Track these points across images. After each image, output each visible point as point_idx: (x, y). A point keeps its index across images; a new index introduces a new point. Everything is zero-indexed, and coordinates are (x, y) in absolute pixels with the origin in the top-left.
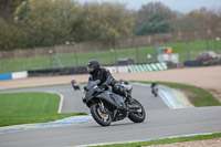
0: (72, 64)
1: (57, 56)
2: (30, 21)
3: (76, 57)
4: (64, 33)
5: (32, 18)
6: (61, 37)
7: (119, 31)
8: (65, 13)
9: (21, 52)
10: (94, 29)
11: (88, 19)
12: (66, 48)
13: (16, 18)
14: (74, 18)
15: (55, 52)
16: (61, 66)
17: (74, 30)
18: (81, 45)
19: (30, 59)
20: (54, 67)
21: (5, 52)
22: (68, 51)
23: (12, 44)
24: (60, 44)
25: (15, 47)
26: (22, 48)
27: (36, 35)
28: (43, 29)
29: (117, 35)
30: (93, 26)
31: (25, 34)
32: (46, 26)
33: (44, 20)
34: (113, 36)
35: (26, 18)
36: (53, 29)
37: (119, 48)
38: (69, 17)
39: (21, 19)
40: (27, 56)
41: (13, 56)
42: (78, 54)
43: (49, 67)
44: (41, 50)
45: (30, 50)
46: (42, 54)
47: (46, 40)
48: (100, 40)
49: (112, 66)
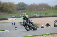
3: (1, 16)
10: (6, 9)
11: (4, 6)
18: (3, 13)
34: (11, 11)
37: (13, 14)
48: (8, 12)
49: (11, 18)
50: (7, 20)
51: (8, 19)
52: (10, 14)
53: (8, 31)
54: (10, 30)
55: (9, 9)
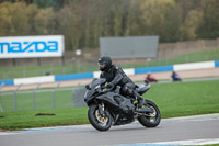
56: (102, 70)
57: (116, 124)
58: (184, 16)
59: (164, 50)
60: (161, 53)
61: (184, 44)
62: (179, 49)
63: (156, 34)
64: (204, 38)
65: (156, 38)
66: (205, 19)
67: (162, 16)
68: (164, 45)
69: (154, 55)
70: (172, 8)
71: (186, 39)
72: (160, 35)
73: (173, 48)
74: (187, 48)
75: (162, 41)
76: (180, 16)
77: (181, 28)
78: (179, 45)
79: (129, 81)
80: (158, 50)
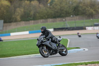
0: (73, 25)
1: (67, 22)
2: (55, 6)
3: (75, 23)
4: (70, 11)
5: (56, 5)
6: (68, 13)
7: (95, 10)
8: (70, 2)
9: (51, 20)
10: (84, 10)
11: (81, 5)
12: (71, 18)
13: (49, 5)
14: (75, 5)
15: (66, 20)
16: (69, 26)
17: (74, 10)
18: (78, 17)
19: (55, 23)
20: (66, 27)
21: (44, 20)
22: (72, 20)
23: (46, 16)
24: (68, 16)
25: (48, 18)
26: (51, 18)
27: (57, 12)
28: (61, 10)
29: (94, 12)
30: (83, 8)
31: (53, 12)
32: (62, 9)
33: (61, 5)
34: (92, 13)
35: (53, 5)
36: (65, 10)
37: (95, 18)
38: (72, 4)
39: (51, 5)
40: (53, 22)
41: (47, 22)
42: (76, 21)
43: (63, 27)
44: (59, 19)
45: (55, 19)
46: (60, 21)
47: (62, 15)
48: (86, 15)
49: (91, 26)
50: (85, 29)
51: (87, 28)
52: (90, 19)
53: (86, 50)
54: (90, 47)
55: (89, 11)
56: (42, 32)
57: (51, 55)
58: (15, 11)
59: (6, 26)
60: (4, 28)
61: (15, 23)
62: (13, 26)
63: (2, 19)
64: (24, 21)
65: (2, 21)
66: (25, 12)
67: (5, 11)
68: (6, 24)
69: (2, 29)
70: (9, 7)
71: (16, 21)
72: (4, 20)
73: (10, 26)
74: (16, 25)
75: (5, 22)
76: (13, 11)
77: (13, 16)
78: (13, 24)
79: (54, 36)
80: (3, 26)
